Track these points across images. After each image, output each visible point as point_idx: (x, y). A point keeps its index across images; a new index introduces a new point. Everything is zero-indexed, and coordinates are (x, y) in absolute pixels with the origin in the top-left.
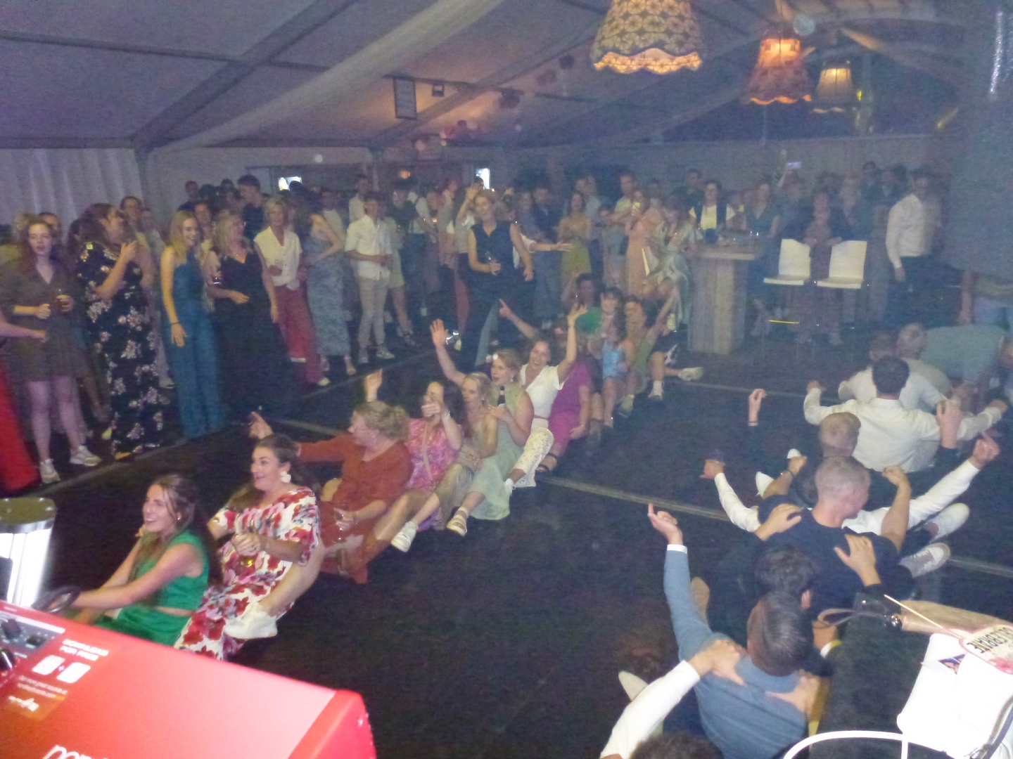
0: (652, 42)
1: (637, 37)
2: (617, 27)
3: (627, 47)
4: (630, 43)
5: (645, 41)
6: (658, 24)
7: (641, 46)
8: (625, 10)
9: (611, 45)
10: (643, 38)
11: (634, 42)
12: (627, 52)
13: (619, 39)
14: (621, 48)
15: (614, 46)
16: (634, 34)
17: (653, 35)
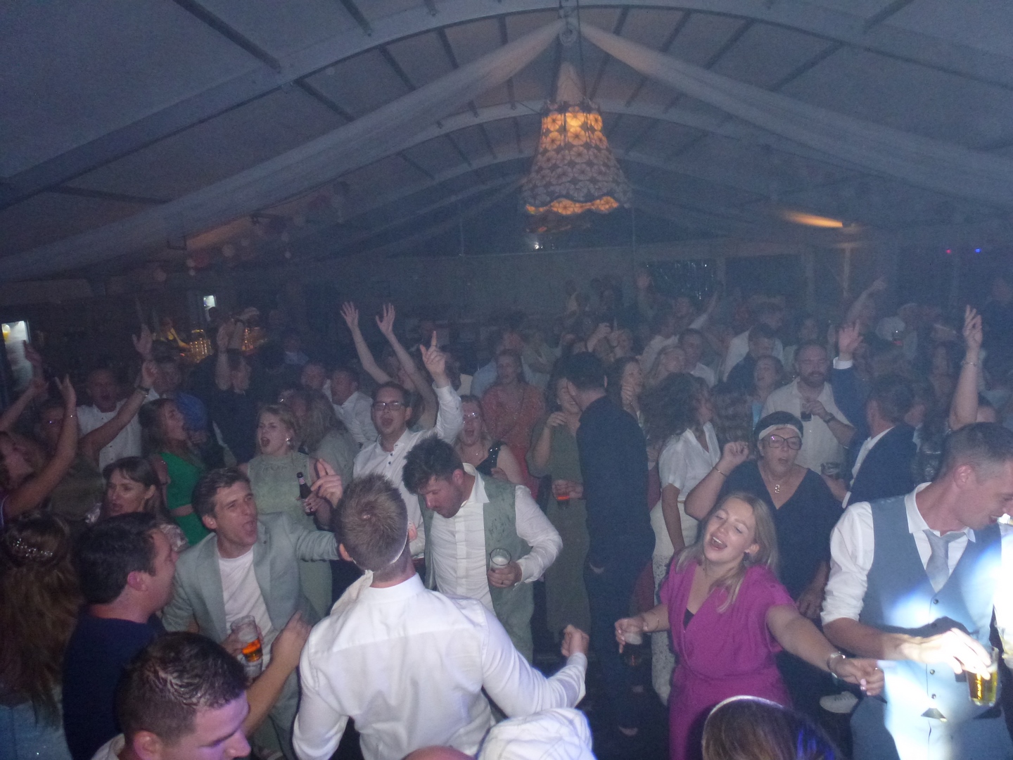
0: (605, 191)
1: (591, 186)
2: (564, 174)
3: (582, 195)
4: (585, 191)
5: (599, 189)
6: (604, 174)
7: (596, 194)
8: (568, 158)
9: (564, 192)
10: (597, 187)
11: (589, 191)
12: (582, 199)
13: (573, 186)
14: (576, 195)
15: (568, 193)
16: (588, 183)
17: (606, 184)
